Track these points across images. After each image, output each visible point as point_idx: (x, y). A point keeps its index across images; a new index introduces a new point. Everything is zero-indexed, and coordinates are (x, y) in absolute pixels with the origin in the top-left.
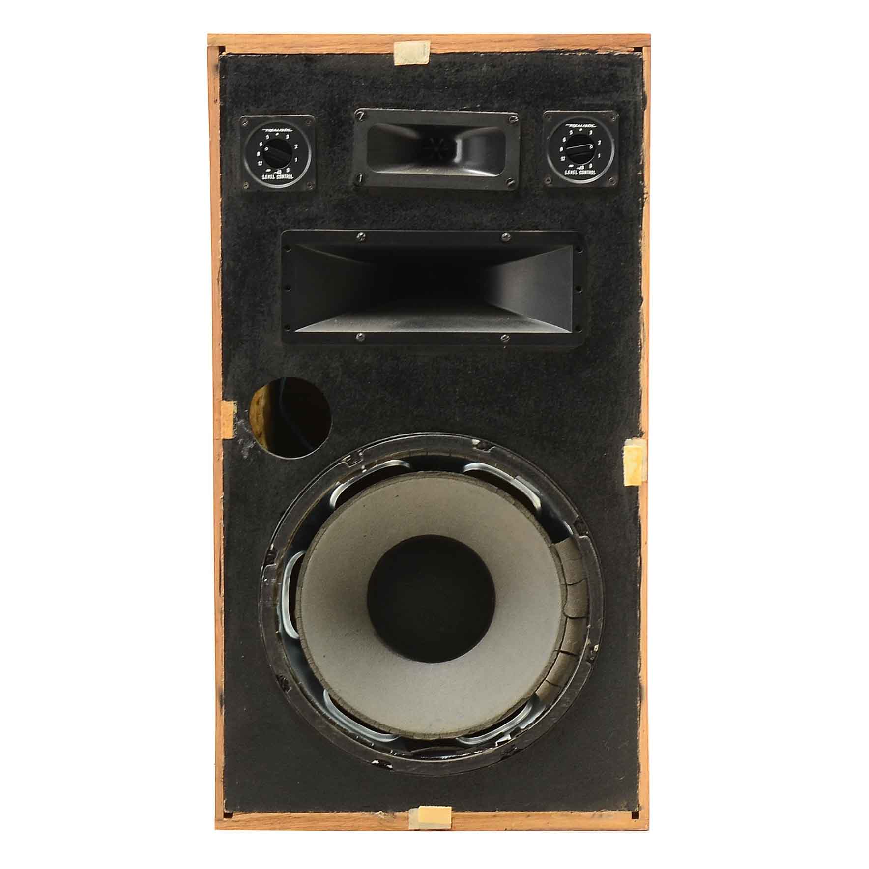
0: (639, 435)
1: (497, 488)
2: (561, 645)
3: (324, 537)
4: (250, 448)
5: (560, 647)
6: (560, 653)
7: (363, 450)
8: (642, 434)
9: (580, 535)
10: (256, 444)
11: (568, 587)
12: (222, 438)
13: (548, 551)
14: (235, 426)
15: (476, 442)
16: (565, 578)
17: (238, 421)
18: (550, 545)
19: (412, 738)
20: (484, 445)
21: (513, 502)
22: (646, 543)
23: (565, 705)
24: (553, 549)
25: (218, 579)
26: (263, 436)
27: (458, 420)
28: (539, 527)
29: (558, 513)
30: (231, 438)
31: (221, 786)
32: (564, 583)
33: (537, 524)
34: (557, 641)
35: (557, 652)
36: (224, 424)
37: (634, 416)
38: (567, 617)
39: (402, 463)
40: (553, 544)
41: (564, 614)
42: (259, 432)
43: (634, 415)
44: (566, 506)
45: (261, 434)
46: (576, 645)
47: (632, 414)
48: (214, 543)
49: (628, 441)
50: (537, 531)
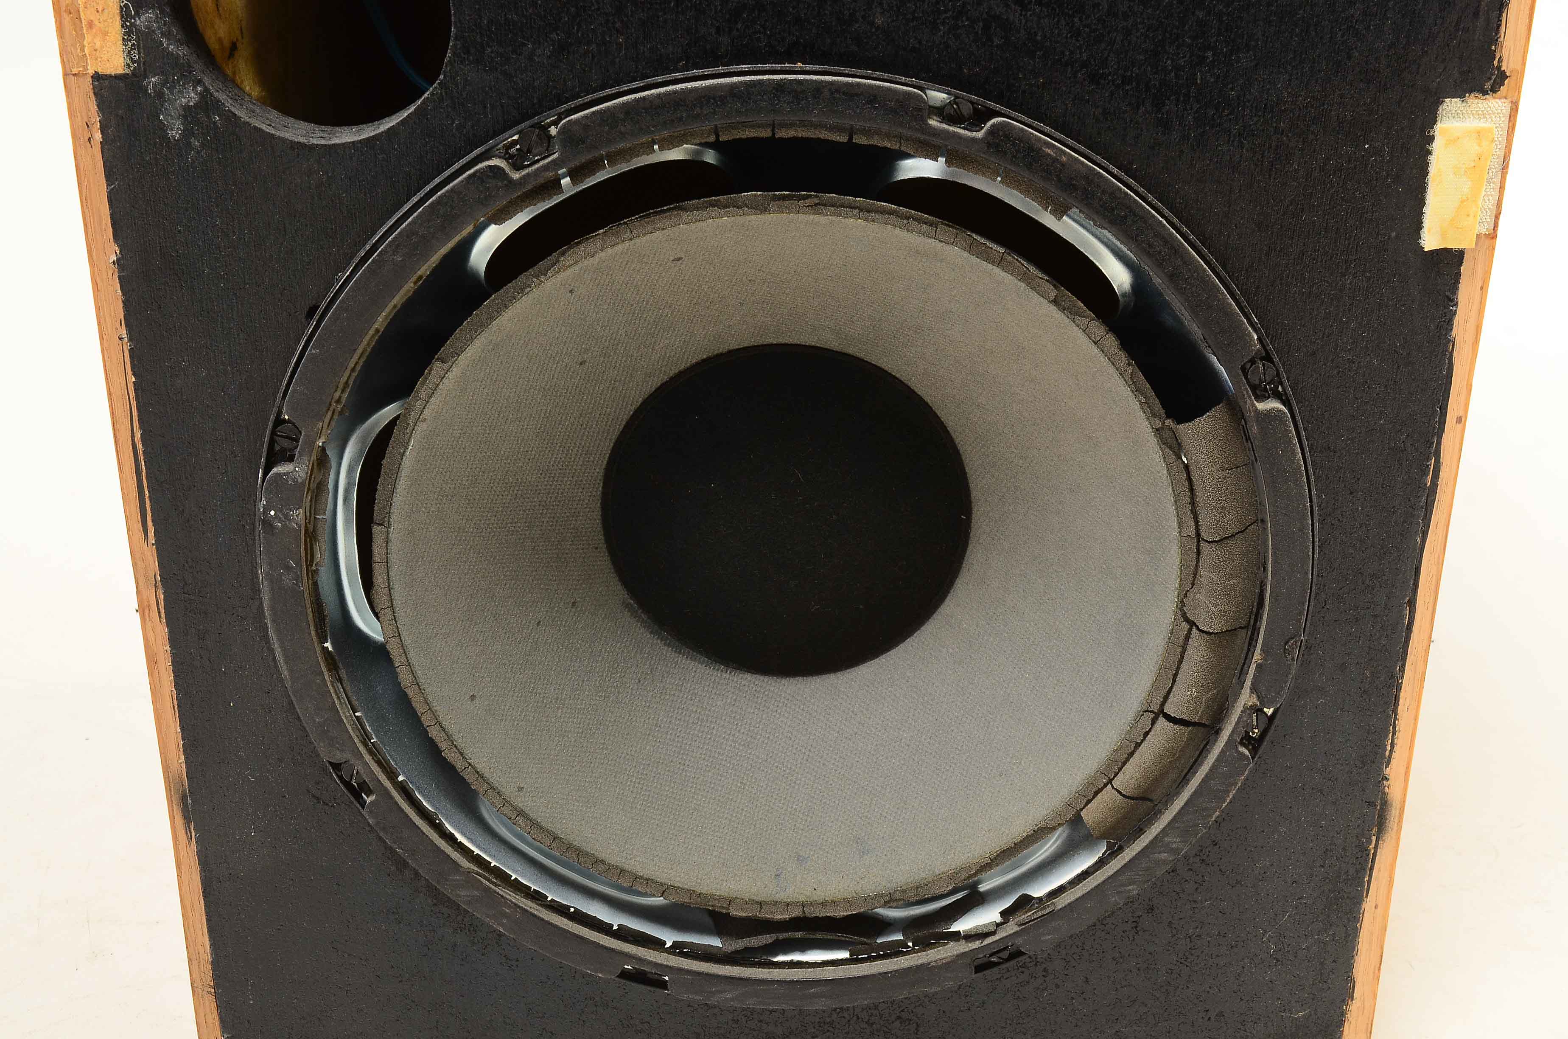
0: (1488, 86)
1: (1002, 250)
2: (1166, 698)
3: (448, 384)
4: (187, 108)
5: (1163, 704)
6: (1161, 720)
7: (560, 119)
8: (1502, 77)
9: (1260, 398)
10: (206, 90)
11: (1204, 546)
12: (91, 71)
13: (1152, 442)
14: (129, 30)
15: (938, 96)
16: (1197, 522)
17: (138, 14)
18: (1158, 424)
19: (724, 911)
20: (966, 109)
21: (1053, 293)
22: (1459, 420)
23: (1164, 855)
24: (1167, 434)
25: (135, 494)
26: (244, 51)
27: (879, 21)
28: (1130, 370)
29: (1196, 330)
30: (120, 71)
31: (210, 1003)
32: (1193, 533)
33: (1122, 358)
34: (1155, 685)
35: (1152, 715)
36: (91, 25)
37: (1481, 22)
38: (1192, 624)
39: (697, 153)
40: (1169, 422)
41: (1184, 615)
42: (227, 43)
43: (1482, 19)
44: (1224, 309)
45: (234, 47)
46: (1213, 699)
47: (1476, 15)
48: (110, 394)
49: (1451, 105)
50: (1121, 382)
